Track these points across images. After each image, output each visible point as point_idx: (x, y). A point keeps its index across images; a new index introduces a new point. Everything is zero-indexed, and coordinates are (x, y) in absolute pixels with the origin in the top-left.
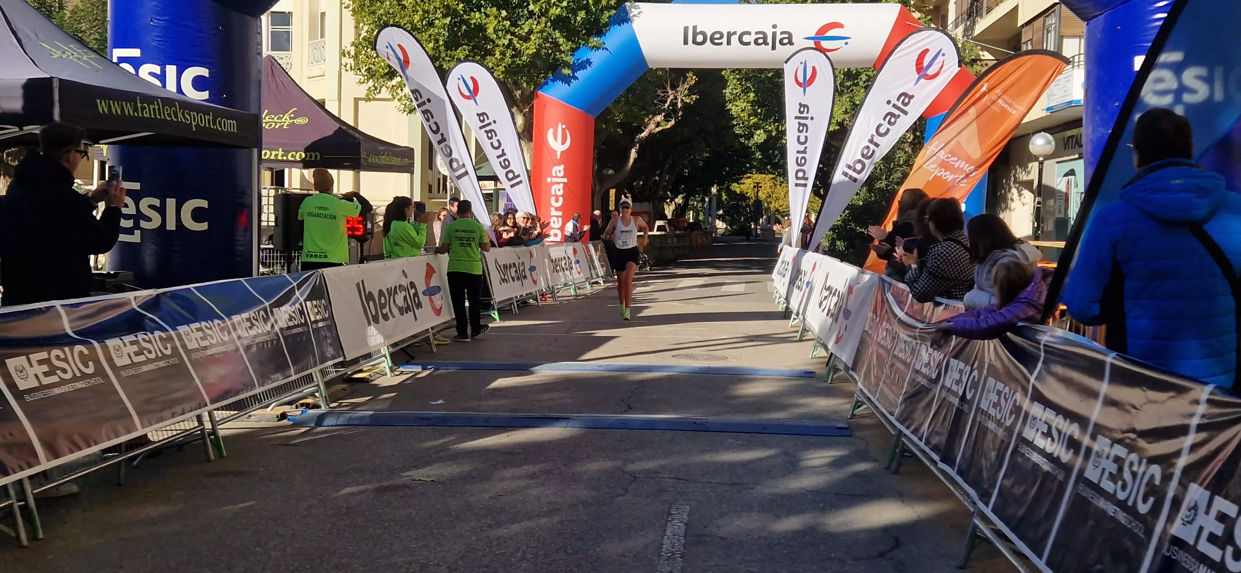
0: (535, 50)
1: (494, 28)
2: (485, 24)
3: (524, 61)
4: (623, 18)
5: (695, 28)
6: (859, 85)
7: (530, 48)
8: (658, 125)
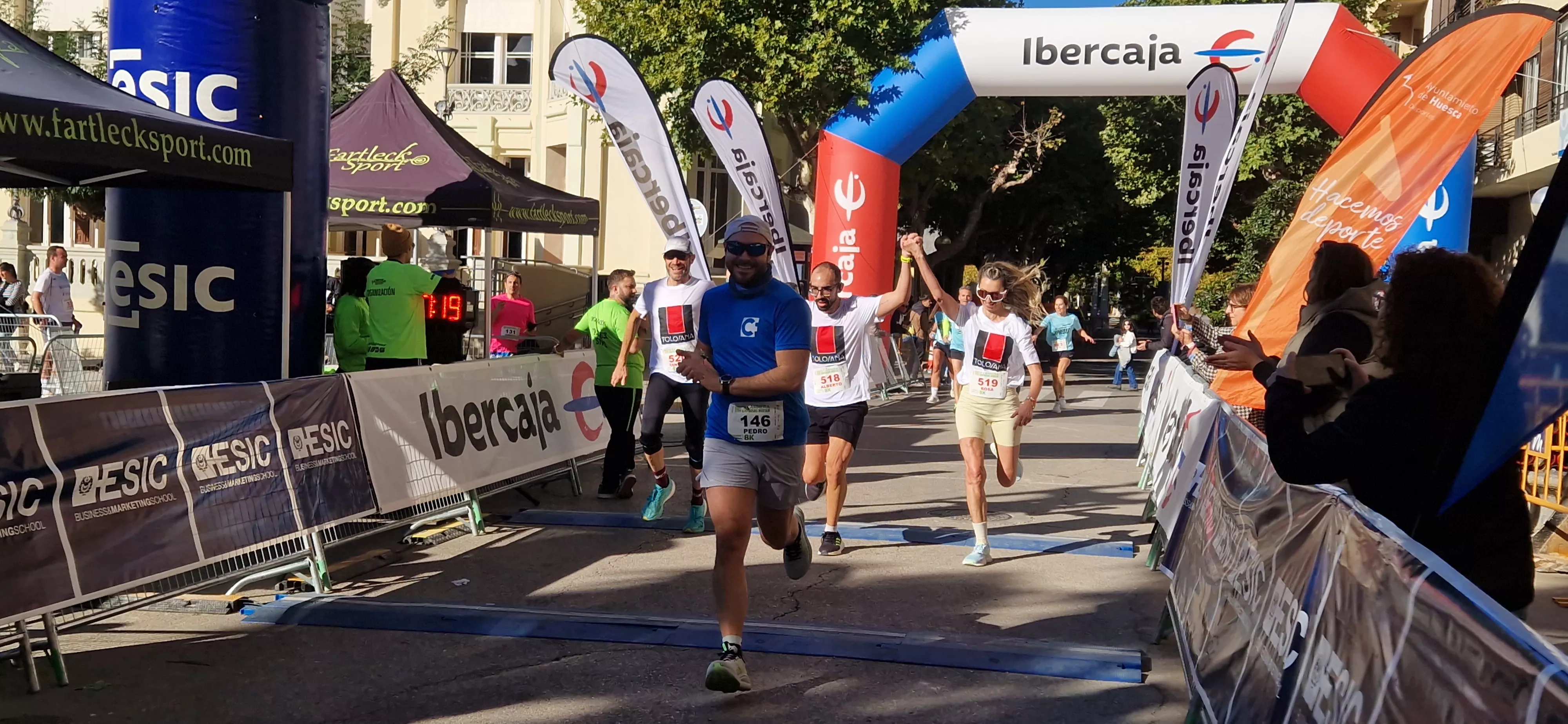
0: (818, 73)
1: (764, 45)
2: (754, 39)
3: (804, 89)
4: (941, 30)
5: (1040, 40)
6: (1284, 122)
7: (811, 72)
8: (1009, 177)
